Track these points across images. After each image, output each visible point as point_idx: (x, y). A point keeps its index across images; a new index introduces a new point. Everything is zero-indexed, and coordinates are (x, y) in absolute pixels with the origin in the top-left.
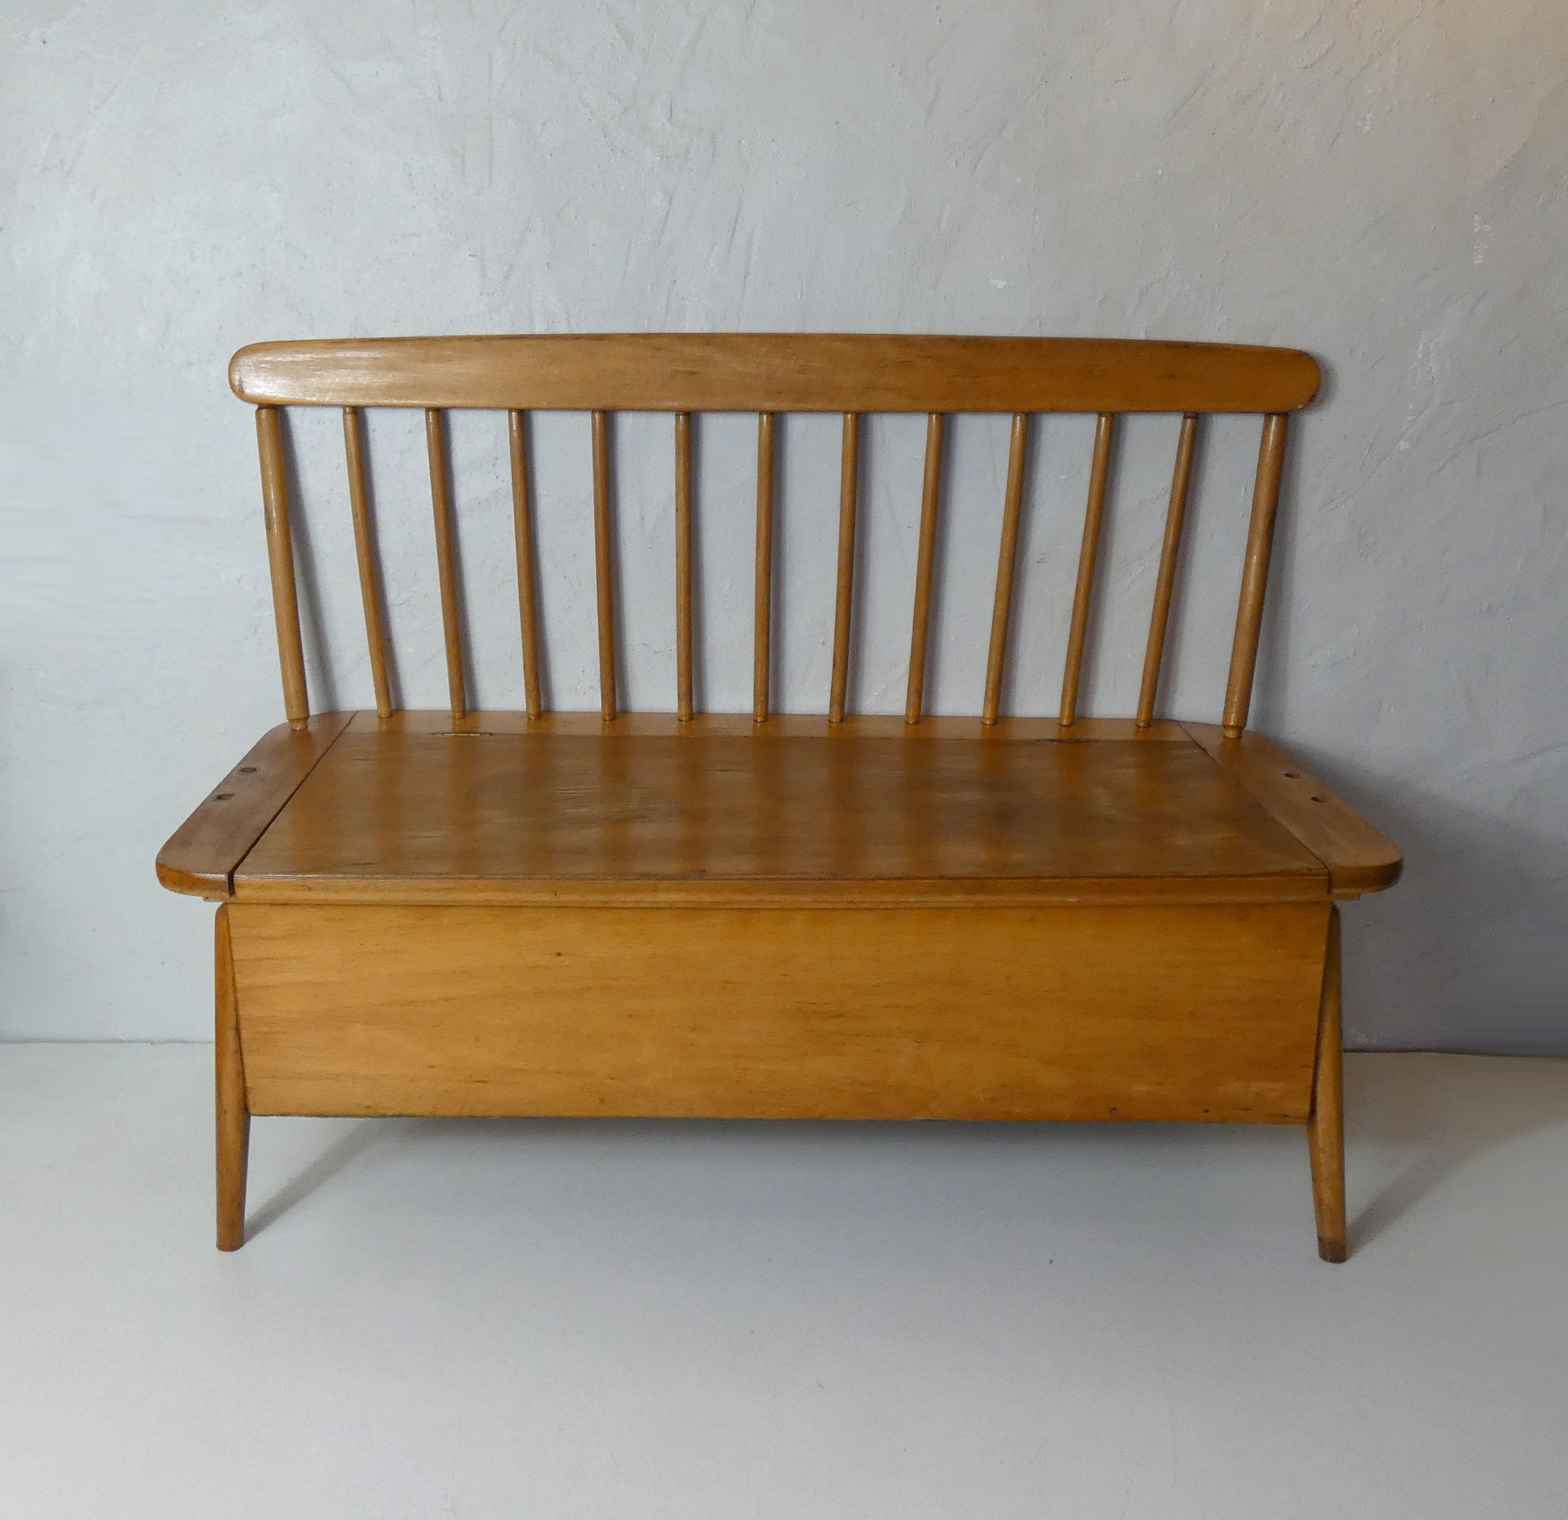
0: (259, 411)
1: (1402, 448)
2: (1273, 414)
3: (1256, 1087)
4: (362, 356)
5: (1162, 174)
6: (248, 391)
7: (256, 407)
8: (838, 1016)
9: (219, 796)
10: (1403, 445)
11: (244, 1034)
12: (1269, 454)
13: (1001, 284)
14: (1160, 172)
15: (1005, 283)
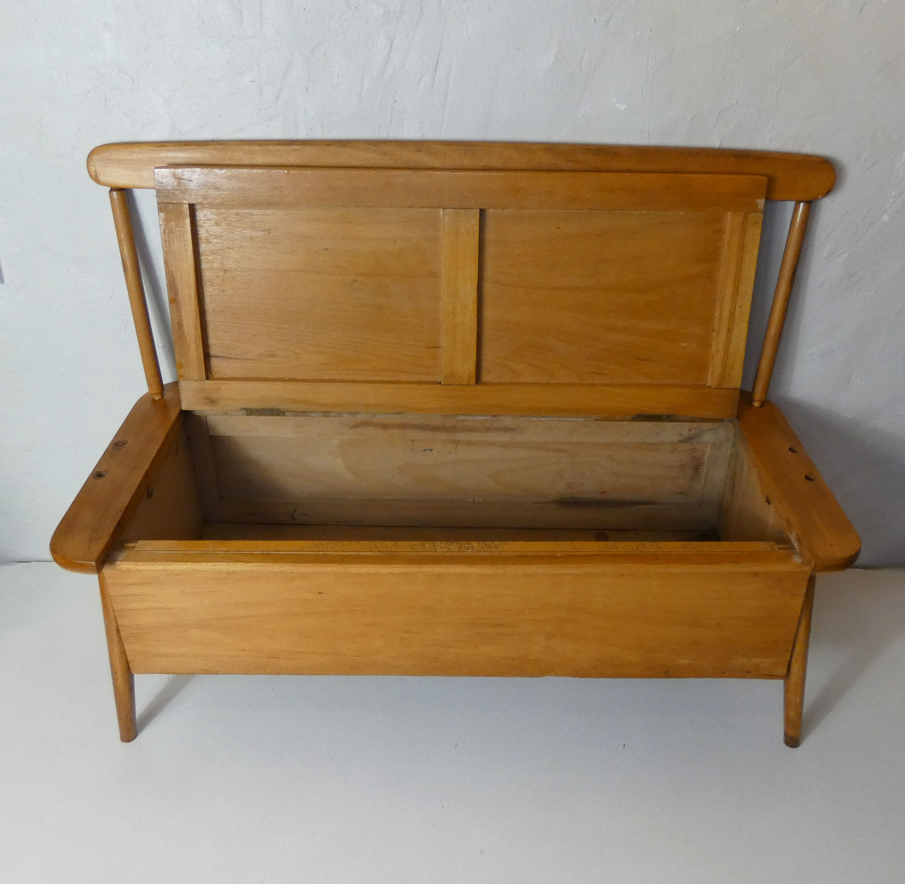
0: (111, 192)
1: (884, 219)
2: (802, 202)
3: (754, 661)
4: (178, 155)
5: (739, 30)
6: (101, 178)
7: (109, 189)
8: (498, 625)
9: (97, 475)
10: (885, 218)
11: (122, 634)
12: (796, 229)
13: (623, 107)
14: (738, 29)
15: (625, 106)
